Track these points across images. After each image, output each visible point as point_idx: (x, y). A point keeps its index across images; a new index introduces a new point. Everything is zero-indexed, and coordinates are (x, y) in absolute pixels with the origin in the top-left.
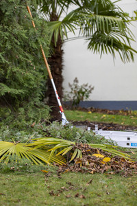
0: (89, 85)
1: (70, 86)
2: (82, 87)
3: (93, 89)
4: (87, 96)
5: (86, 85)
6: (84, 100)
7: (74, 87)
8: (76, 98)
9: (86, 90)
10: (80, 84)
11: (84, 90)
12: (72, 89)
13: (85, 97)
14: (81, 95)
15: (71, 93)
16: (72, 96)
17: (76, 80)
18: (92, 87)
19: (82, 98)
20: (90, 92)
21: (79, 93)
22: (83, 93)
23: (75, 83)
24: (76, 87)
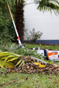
0: (40, 32)
1: (31, 32)
3: (42, 34)
4: (39, 38)
6: (38, 39)
7: (32, 33)
8: (34, 38)
9: (39, 34)
10: (36, 32)
11: (38, 34)
12: (32, 34)
13: (38, 38)
14: (36, 37)
15: (31, 36)
17: (34, 30)
18: (42, 33)
19: (37, 39)
20: (41, 35)
21: (35, 36)
22: (37, 36)
23: (33, 31)
24: (34, 33)
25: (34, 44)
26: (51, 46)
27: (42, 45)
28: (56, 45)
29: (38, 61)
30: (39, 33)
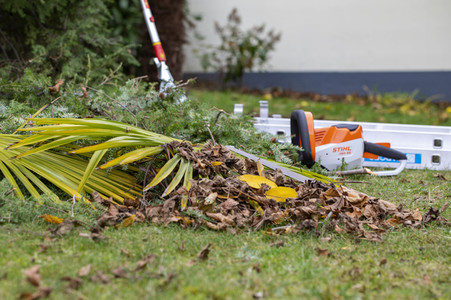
0: (267, 30)
1: (219, 29)
2: (250, 35)
3: (277, 38)
4: (263, 58)
5: (261, 30)
6: (256, 69)
7: (228, 33)
8: (234, 61)
9: (261, 42)
10: (245, 27)
11: (254, 42)
12: (224, 38)
13: (256, 61)
14: (247, 54)
15: (222, 48)
16: (223, 56)
17: (234, 17)
18: (276, 33)
19: (250, 65)
20: (270, 46)
21: (241, 48)
22: (253, 50)
23: (233, 24)
24: (234, 33)
25: (233, 89)
26: (320, 101)
27: (274, 97)
28: (349, 98)
29: (261, 169)
30: (263, 36)
